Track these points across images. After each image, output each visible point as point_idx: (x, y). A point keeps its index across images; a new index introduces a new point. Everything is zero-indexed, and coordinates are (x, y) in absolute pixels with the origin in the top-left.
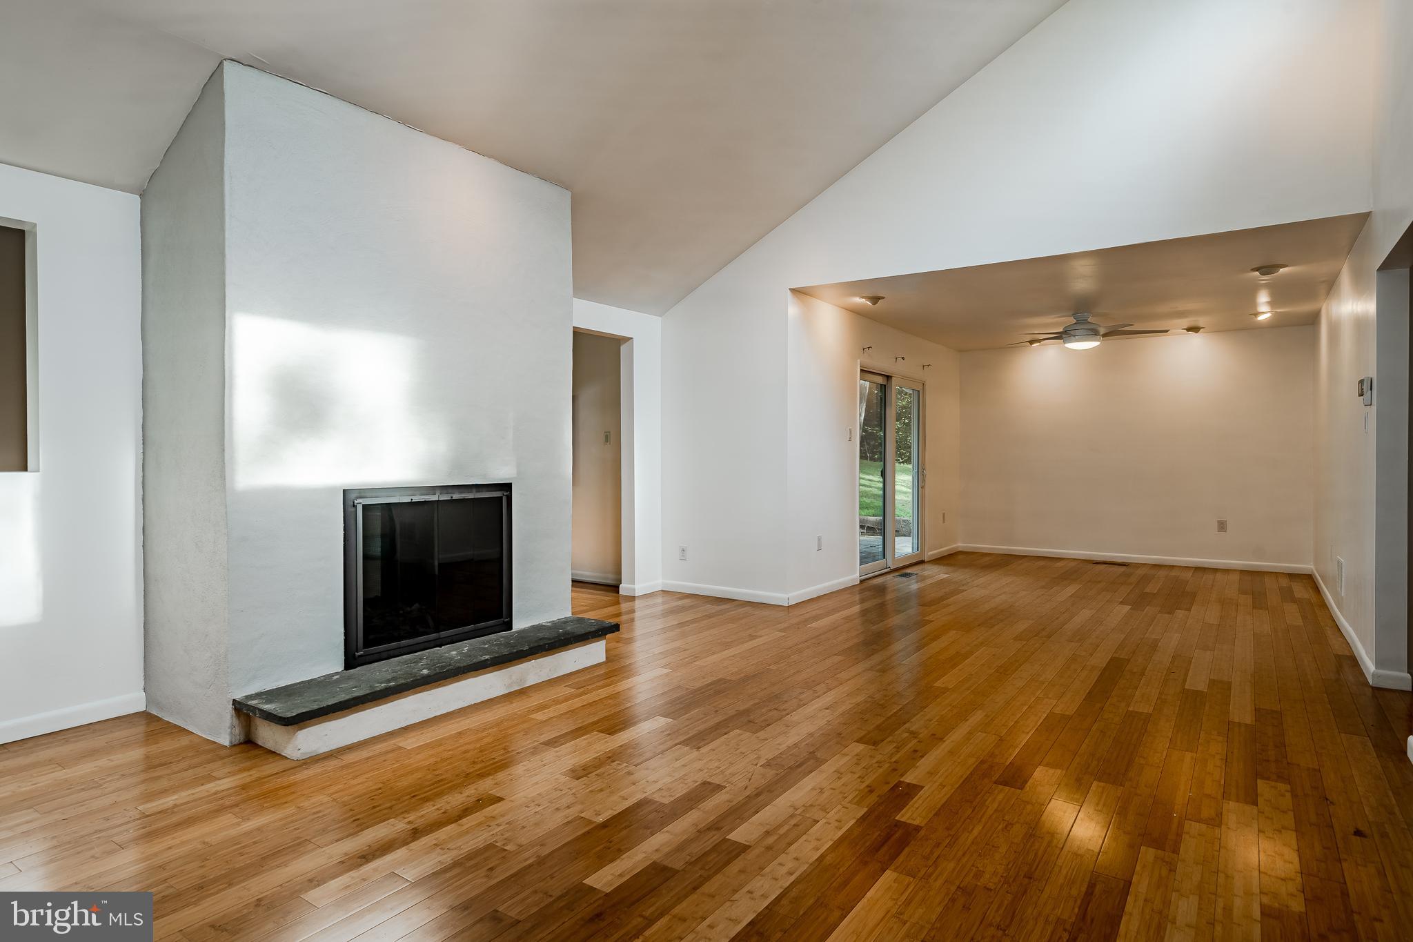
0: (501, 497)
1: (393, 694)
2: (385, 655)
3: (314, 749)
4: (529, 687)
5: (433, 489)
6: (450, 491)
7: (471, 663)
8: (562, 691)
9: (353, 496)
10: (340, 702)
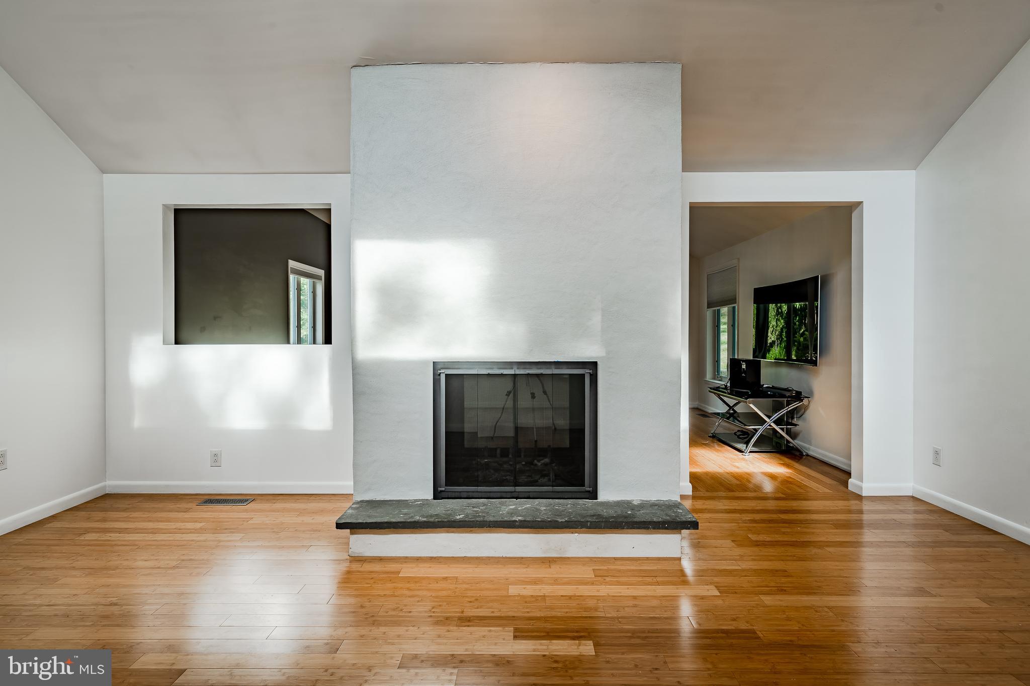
0: (583, 376)
1: (421, 527)
2: (465, 495)
3: (360, 552)
4: (568, 558)
5: (510, 364)
6: (528, 366)
7: (502, 520)
8: (587, 573)
9: (439, 367)
10: (376, 523)
